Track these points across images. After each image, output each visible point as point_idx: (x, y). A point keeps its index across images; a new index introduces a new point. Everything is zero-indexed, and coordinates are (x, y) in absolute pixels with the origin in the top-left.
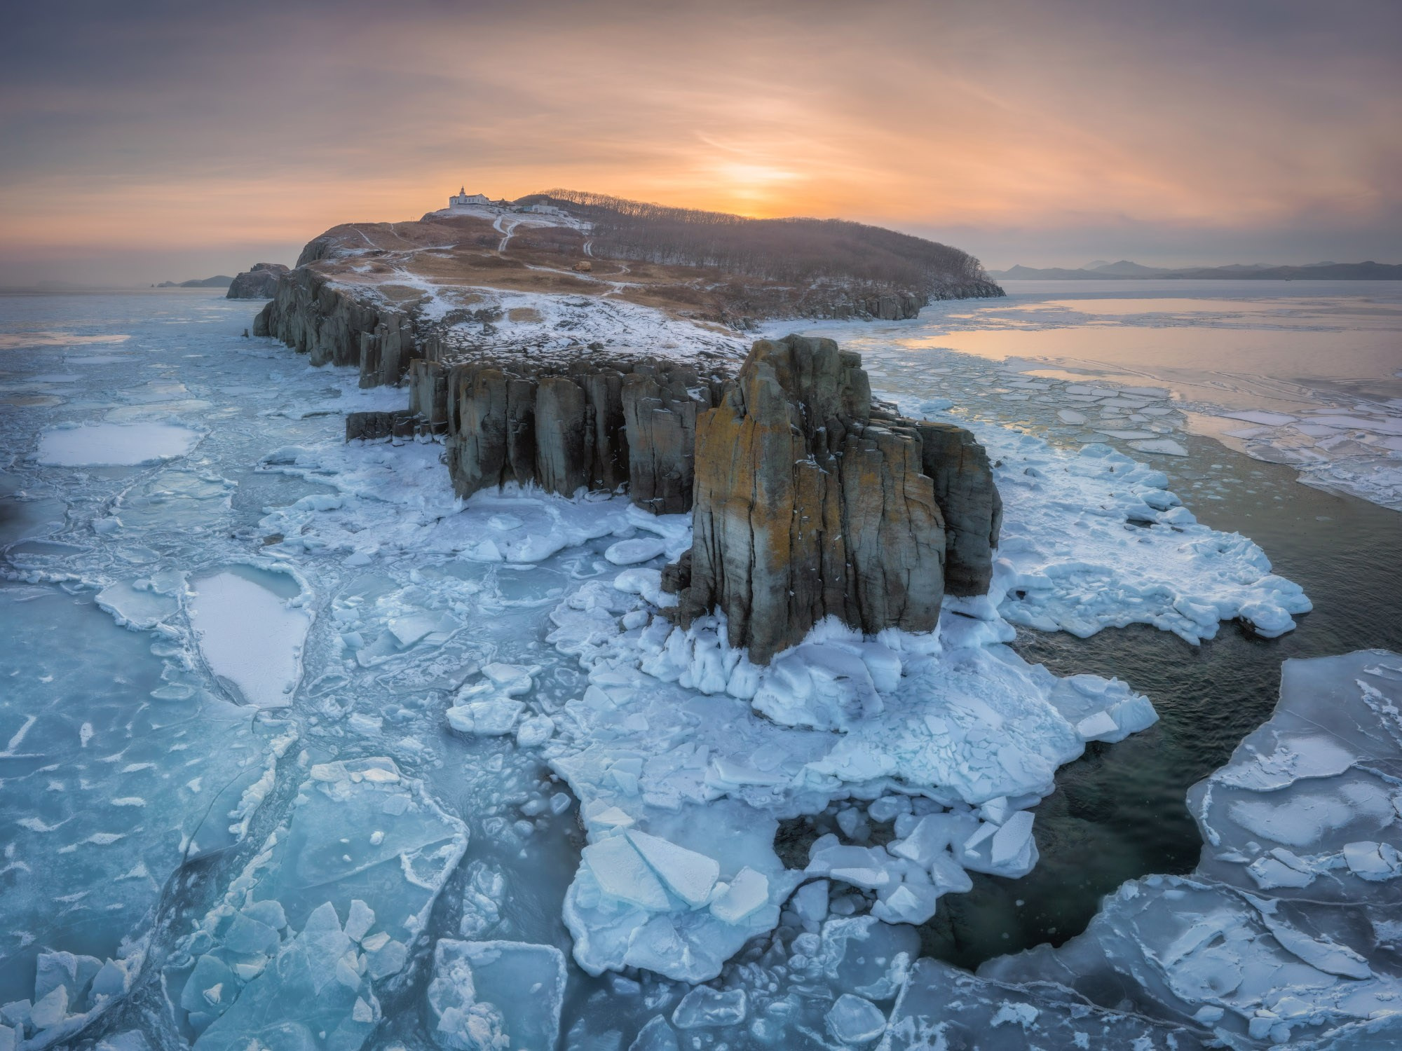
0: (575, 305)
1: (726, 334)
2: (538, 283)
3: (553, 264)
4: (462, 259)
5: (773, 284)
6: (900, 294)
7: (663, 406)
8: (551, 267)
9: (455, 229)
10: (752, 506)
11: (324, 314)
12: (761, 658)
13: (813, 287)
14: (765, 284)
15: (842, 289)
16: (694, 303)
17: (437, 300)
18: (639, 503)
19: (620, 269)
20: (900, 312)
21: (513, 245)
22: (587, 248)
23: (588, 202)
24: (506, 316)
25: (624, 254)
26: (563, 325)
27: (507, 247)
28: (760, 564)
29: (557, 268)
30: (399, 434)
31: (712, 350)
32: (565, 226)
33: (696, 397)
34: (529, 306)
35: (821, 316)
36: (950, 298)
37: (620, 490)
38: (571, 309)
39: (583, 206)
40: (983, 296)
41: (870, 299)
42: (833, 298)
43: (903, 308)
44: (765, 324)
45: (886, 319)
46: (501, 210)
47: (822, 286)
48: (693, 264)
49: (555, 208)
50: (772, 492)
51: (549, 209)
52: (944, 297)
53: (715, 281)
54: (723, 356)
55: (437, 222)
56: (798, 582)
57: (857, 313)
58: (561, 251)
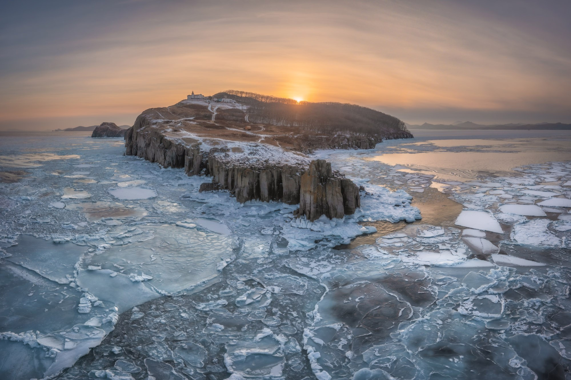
0: (253, 146)
1: (303, 156)
2: (234, 136)
3: (235, 127)
4: (200, 124)
5: (320, 135)
6: (369, 139)
7: (291, 177)
8: (235, 128)
9: (193, 110)
10: (311, 192)
11: (166, 149)
12: (312, 221)
13: (335, 136)
14: (317, 135)
15: (346, 137)
16: (290, 143)
17: (203, 143)
18: (285, 202)
19: (261, 129)
20: (368, 146)
21: (217, 118)
22: (246, 118)
23: (244, 95)
24: (231, 150)
25: (261, 121)
26: (251, 153)
27: (215, 119)
28: (312, 202)
29: (237, 128)
30: (215, 190)
31: (300, 162)
32: (235, 108)
33: (298, 175)
34: (237, 147)
35: (337, 148)
36: (391, 139)
37: (280, 201)
38: (252, 148)
39: (241, 97)
40: (405, 138)
41: (357, 141)
42: (342, 140)
43: (369, 145)
44: (316, 151)
45: (363, 149)
46: (210, 101)
47: (339, 136)
48: (289, 125)
49: (231, 100)
50: (314, 189)
51: (229, 100)
52: (389, 138)
53: (298, 133)
54: (303, 164)
55: (185, 106)
56: (318, 207)
57: (352, 146)
58: (237, 121)
